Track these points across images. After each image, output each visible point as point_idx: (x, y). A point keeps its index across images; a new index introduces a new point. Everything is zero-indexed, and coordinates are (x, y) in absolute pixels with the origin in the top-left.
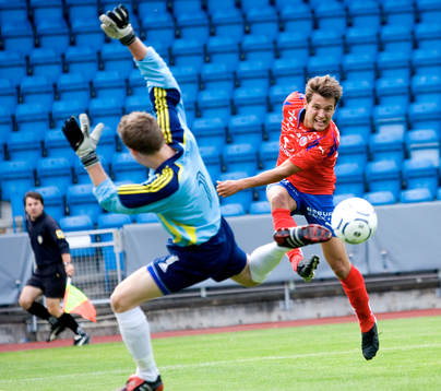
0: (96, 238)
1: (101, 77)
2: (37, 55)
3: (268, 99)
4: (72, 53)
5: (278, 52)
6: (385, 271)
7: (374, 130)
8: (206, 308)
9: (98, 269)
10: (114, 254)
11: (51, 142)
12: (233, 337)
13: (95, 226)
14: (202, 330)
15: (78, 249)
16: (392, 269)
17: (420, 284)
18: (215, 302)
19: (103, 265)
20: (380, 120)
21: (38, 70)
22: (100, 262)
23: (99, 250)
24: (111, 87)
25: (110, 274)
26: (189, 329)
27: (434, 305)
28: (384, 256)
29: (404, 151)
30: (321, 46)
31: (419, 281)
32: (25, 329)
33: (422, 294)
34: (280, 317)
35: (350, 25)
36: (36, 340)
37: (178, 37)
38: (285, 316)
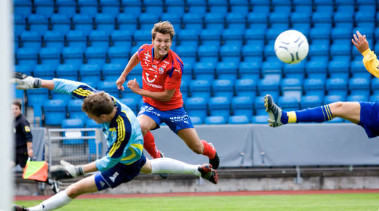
0: (84, 133)
1: (94, 34)
2: (56, 17)
3: (197, 53)
4: (77, 17)
5: (205, 25)
6: (263, 165)
7: (261, 77)
8: (150, 181)
9: (85, 153)
10: (95, 144)
11: (60, 72)
12: (166, 200)
13: (84, 126)
14: (146, 195)
15: (73, 140)
16: (267, 164)
17: (285, 174)
18: (156, 178)
19: (88, 150)
20: (266, 71)
21: (55, 27)
22: (86, 148)
23: (86, 141)
24: (100, 40)
25: (92, 156)
26: (139, 194)
27: (292, 188)
28: (263, 155)
29: (280, 91)
30: (231, 23)
31: (284, 172)
32: (37, 187)
33: (285, 180)
34: (196, 190)
35: (250, 11)
36: (43, 195)
37: (143, 11)
38: (199, 189)
